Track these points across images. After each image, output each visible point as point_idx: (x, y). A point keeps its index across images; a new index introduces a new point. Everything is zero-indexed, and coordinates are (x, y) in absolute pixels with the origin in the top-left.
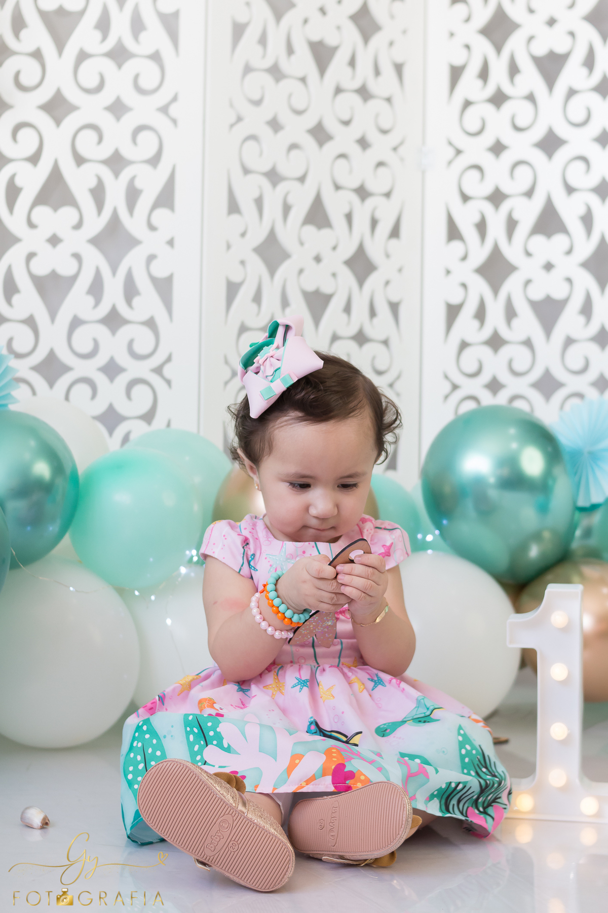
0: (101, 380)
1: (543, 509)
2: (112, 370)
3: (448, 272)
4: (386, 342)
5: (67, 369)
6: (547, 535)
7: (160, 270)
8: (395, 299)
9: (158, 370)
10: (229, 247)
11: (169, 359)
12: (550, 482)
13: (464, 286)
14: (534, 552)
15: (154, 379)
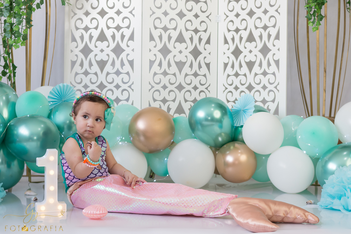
0: (115, 89)
1: (221, 127)
2: (118, 87)
3: (224, 53)
4: (205, 76)
5: (105, 87)
6: (223, 134)
7: (130, 58)
8: (207, 62)
9: (130, 87)
10: (150, 50)
11: (133, 84)
12: (222, 120)
13: (228, 57)
14: (220, 139)
15: (129, 89)
